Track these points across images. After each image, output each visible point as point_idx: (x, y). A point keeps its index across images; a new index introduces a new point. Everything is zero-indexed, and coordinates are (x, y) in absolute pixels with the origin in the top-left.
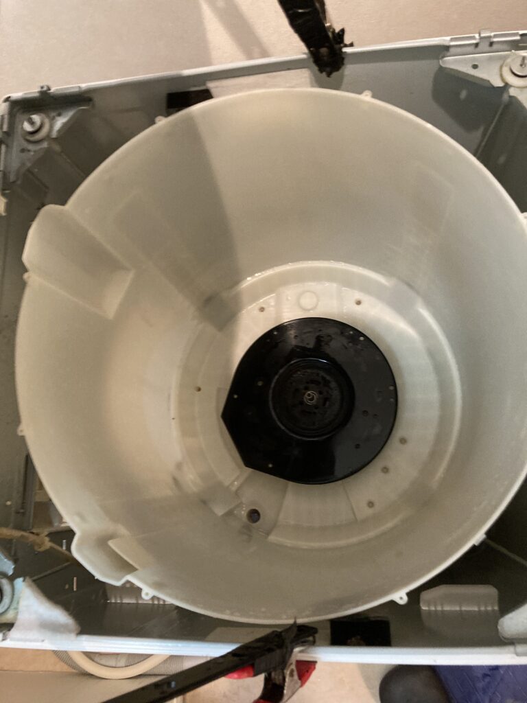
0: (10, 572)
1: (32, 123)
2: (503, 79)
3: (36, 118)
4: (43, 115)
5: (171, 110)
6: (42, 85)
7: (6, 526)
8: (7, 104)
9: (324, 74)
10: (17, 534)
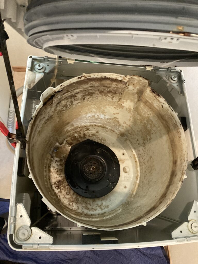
0: (45, 72)
1: (174, 78)
2: (190, 220)
3: (176, 79)
4: (177, 81)
5: (180, 118)
6: (185, 80)
7: (58, 71)
8: (180, 71)
9: (191, 163)
10: (56, 74)
